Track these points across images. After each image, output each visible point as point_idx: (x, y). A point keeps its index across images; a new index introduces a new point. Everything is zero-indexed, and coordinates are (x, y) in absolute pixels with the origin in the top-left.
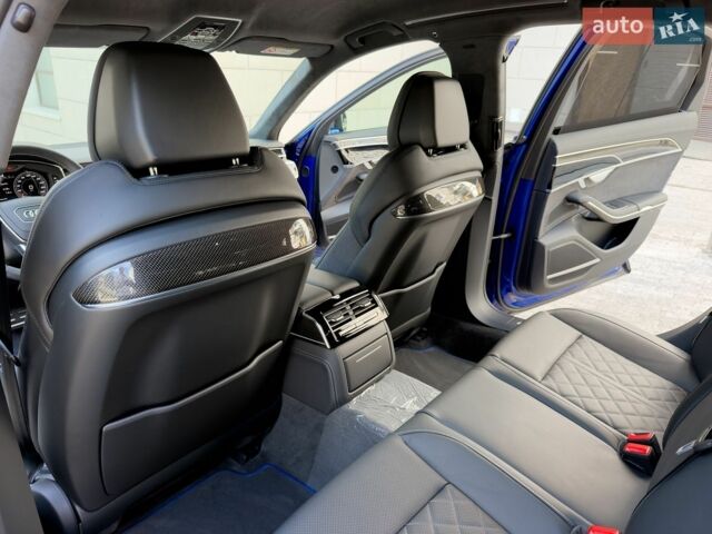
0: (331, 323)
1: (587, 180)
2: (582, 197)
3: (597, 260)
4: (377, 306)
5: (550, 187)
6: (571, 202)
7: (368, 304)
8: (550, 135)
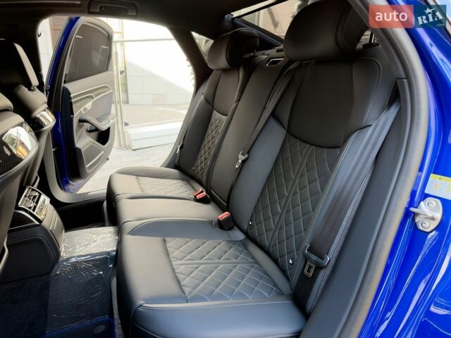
0: (30, 208)
1: (85, 109)
2: (88, 118)
3: (103, 152)
4: (40, 194)
5: (73, 114)
6: (82, 121)
7: (37, 194)
8: (63, 84)
